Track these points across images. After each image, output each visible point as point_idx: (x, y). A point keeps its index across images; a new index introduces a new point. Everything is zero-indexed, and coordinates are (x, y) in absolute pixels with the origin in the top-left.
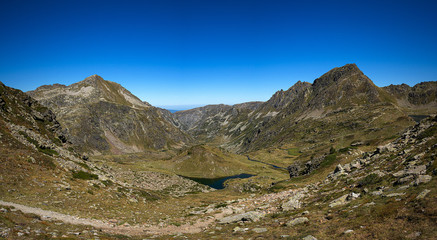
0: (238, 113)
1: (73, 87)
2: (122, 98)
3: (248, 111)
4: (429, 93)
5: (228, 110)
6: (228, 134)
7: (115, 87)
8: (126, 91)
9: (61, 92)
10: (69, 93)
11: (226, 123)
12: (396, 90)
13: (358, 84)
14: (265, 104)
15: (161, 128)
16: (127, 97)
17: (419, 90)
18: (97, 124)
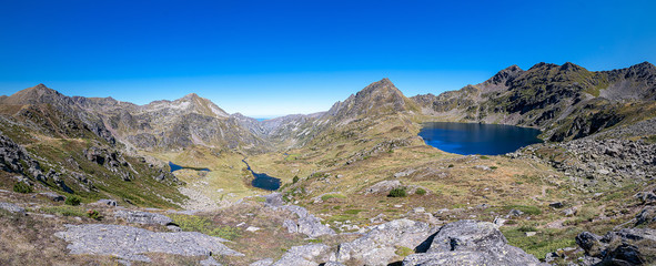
0: (306, 121)
1: (175, 102)
2: (210, 110)
3: (314, 119)
4: (452, 101)
5: (299, 118)
6: (296, 137)
7: (205, 102)
8: (213, 105)
9: (166, 105)
10: (172, 106)
11: (296, 129)
12: (421, 100)
13: (387, 95)
14: (326, 113)
15: (236, 133)
16: (213, 110)
17: (443, 99)
18: (187, 129)
